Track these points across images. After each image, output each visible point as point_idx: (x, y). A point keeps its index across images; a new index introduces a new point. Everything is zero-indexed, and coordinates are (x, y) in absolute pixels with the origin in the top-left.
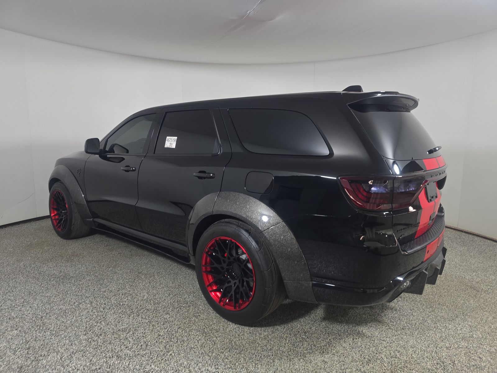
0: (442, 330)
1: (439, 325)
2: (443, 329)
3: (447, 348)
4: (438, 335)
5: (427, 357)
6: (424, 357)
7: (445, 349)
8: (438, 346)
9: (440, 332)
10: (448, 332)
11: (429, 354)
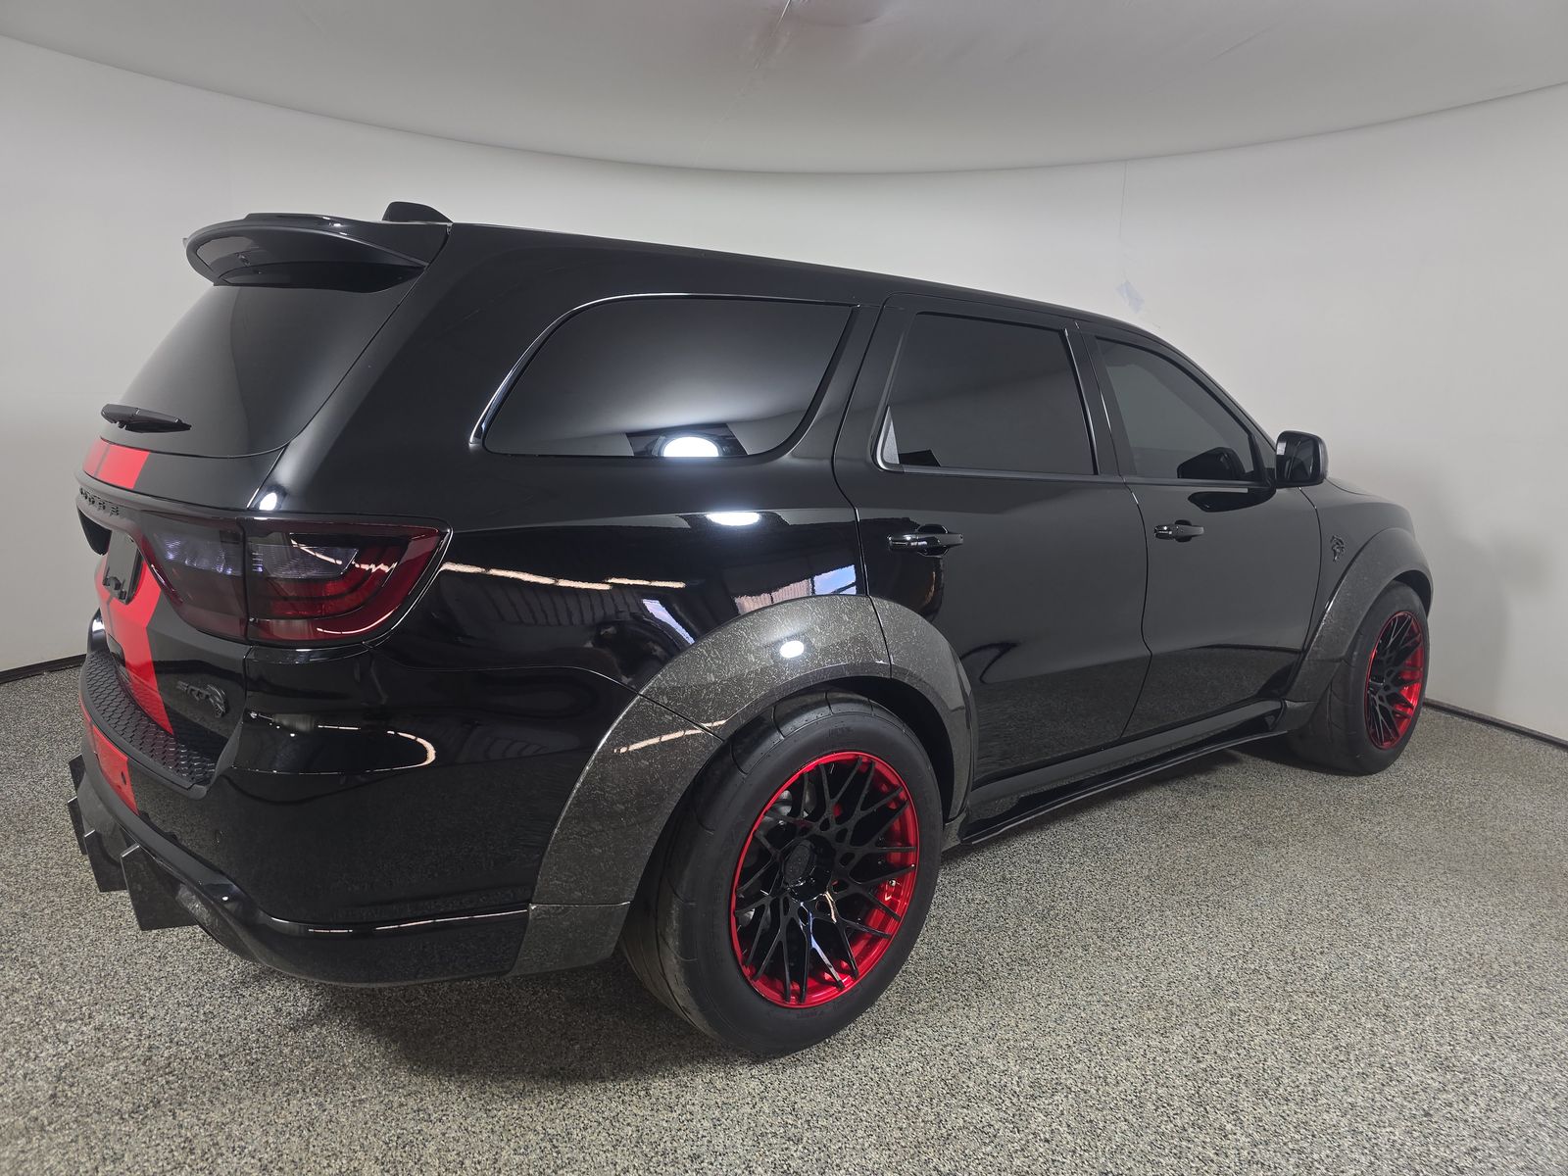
0: (64, 1024)
1: (85, 1029)
2: (62, 1027)
3: (15, 990)
4: (63, 1002)
5: (45, 946)
6: (52, 943)
7: (18, 985)
8: (40, 980)
9: (64, 1012)
10: (46, 1030)
11: (46, 953)
